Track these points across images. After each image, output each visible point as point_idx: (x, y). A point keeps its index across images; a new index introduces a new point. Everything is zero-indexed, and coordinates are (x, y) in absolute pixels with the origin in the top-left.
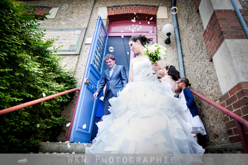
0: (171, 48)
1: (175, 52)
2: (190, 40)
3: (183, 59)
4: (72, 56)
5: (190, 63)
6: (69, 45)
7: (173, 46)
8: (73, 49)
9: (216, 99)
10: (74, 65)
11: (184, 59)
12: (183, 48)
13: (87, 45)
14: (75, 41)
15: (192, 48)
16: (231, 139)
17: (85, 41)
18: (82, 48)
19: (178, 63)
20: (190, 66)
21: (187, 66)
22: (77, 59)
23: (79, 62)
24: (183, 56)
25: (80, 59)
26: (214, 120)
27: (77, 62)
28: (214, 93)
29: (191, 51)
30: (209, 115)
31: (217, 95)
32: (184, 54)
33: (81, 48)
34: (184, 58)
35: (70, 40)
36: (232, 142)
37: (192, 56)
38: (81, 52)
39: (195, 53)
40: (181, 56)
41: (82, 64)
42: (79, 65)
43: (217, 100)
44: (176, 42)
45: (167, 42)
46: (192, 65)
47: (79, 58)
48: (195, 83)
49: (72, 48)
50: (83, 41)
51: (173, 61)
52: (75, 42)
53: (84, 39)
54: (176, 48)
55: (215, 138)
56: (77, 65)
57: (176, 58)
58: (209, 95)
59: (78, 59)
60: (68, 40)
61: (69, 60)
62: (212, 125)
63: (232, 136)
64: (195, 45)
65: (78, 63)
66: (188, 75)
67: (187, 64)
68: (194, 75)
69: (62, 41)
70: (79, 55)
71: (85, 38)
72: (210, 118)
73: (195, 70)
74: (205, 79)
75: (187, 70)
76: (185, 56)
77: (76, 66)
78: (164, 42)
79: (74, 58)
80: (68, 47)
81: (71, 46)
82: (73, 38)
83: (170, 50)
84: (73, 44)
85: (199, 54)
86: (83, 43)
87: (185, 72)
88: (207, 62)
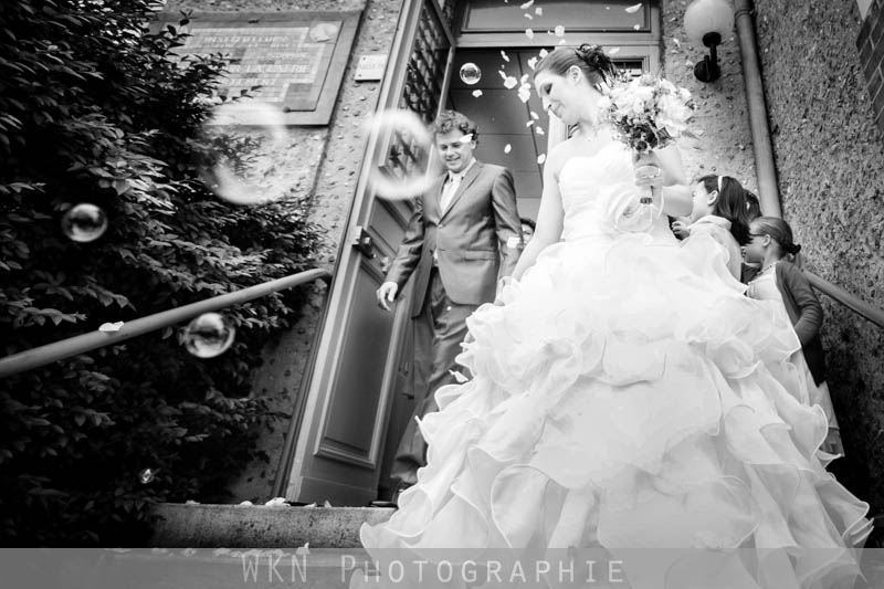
0: (719, 98)
1: (737, 115)
2: (803, 62)
3: (772, 144)
4: (300, 131)
5: (802, 162)
6: (286, 85)
7: (732, 90)
8: (304, 101)
10: (305, 171)
11: (777, 146)
12: (774, 97)
13: (362, 85)
14: (312, 66)
15: (808, 98)
17: (355, 68)
18: (344, 97)
19: (752, 161)
20: (804, 173)
21: (792, 175)
22: (320, 146)
23: (329, 157)
24: (773, 132)
25: (331, 147)
27: (319, 156)
29: (807, 110)
32: (776, 121)
33: (338, 100)
34: (778, 140)
35: (293, 62)
37: (810, 132)
38: (340, 114)
39: (824, 117)
40: (764, 130)
41: (342, 169)
42: (330, 171)
44: (743, 73)
45: (704, 73)
46: (810, 170)
47: (327, 139)
48: (824, 247)
49: (298, 98)
50: (347, 68)
51: (731, 153)
52: (314, 72)
53: (350, 58)
54: (743, 100)
56: (319, 171)
57: (743, 140)
59: (326, 147)
60: (284, 62)
61: (283, 151)
64: (821, 85)
65: (326, 163)
66: (794, 211)
67: (792, 164)
68: (820, 212)
69: (259, 68)
70: (329, 126)
71: (355, 56)
73: (823, 188)
75: (789, 191)
76: (783, 130)
77: (315, 173)
78: (692, 72)
79: (309, 143)
80: (283, 95)
81: (295, 88)
82: (304, 55)
83: (718, 106)
84: (305, 81)
85: (839, 122)
86: (349, 78)
87: (781, 201)
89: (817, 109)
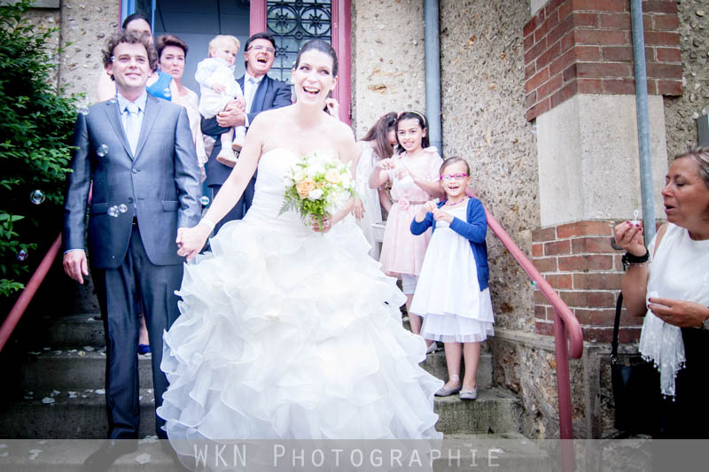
1: (414, 11)
3: (440, 43)
9: (524, 225)
11: (445, 47)
12: (448, 3)
15: (478, 29)
16: (539, 326)
19: (423, 55)
21: (454, 78)
24: (442, 32)
26: (509, 272)
28: (521, 207)
29: (475, 37)
30: (498, 253)
31: (528, 216)
32: (446, 24)
34: (446, 41)
36: (541, 333)
37: (475, 58)
40: (436, 32)
43: (525, 229)
46: (470, 87)
48: (471, 150)
51: (406, 47)
55: (504, 312)
57: (417, 37)
58: (506, 205)
62: (501, 280)
63: (542, 321)
64: (491, 28)
66: (452, 109)
68: (472, 124)
72: (499, 262)
73: (477, 109)
74: (504, 155)
75: (449, 91)
76: (451, 35)
85: (499, 69)
87: (441, 96)
88: (520, 113)
89: (484, 45)
